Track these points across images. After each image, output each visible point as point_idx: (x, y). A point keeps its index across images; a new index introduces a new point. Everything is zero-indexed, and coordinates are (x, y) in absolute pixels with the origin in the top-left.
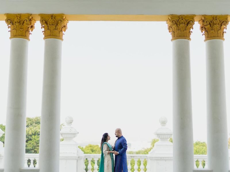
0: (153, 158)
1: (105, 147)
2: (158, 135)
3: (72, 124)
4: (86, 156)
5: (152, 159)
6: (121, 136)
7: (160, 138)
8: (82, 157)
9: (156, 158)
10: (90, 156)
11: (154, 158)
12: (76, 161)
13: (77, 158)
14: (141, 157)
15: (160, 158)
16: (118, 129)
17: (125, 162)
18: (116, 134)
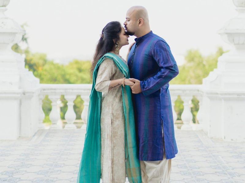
0: (217, 94)
1: (106, 69)
2: (231, 36)
3: (6, 10)
4: (44, 90)
5: (213, 96)
6: (147, 32)
7: (235, 44)
8: (33, 93)
9: (226, 94)
10: (55, 89)
11: (221, 94)
12: (15, 104)
13: (19, 95)
14: (184, 91)
15: (236, 96)
16: (137, 9)
17: (169, 120)
18: (128, 23)
